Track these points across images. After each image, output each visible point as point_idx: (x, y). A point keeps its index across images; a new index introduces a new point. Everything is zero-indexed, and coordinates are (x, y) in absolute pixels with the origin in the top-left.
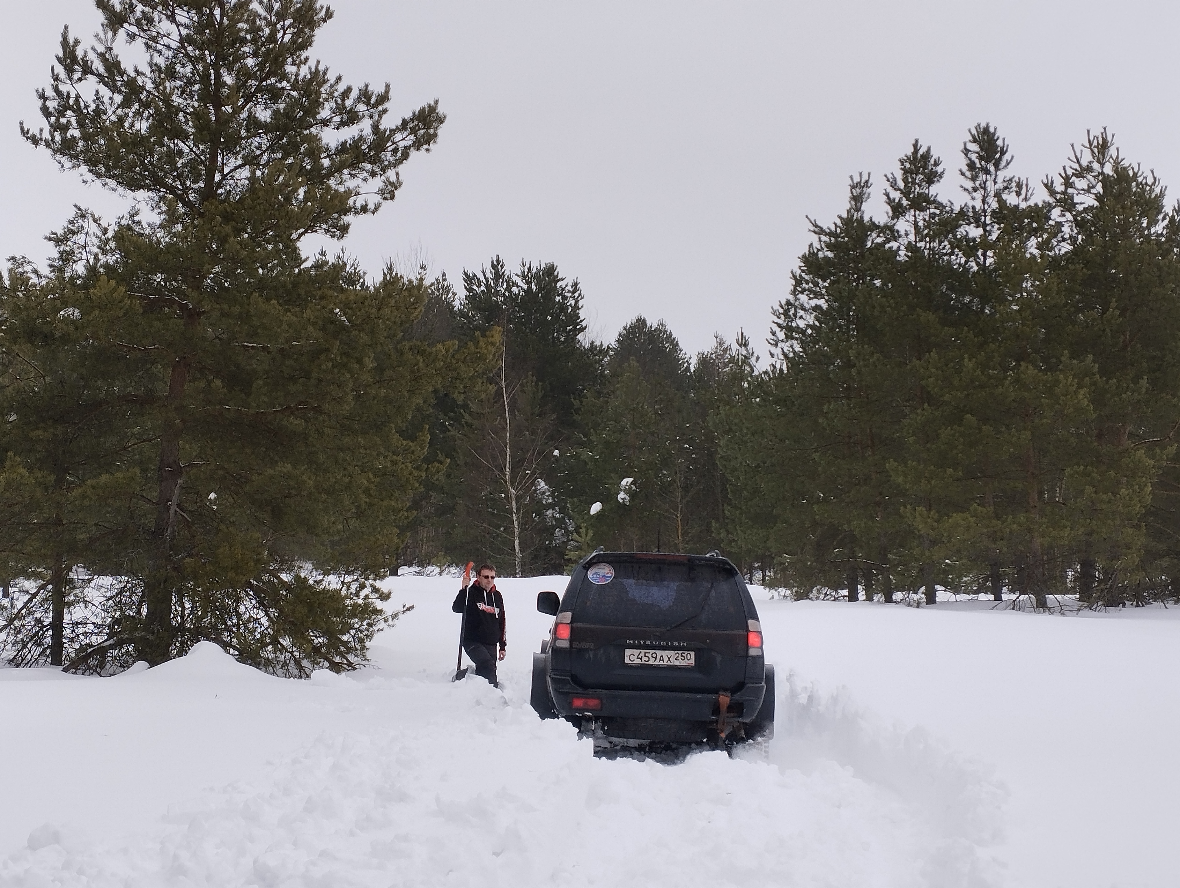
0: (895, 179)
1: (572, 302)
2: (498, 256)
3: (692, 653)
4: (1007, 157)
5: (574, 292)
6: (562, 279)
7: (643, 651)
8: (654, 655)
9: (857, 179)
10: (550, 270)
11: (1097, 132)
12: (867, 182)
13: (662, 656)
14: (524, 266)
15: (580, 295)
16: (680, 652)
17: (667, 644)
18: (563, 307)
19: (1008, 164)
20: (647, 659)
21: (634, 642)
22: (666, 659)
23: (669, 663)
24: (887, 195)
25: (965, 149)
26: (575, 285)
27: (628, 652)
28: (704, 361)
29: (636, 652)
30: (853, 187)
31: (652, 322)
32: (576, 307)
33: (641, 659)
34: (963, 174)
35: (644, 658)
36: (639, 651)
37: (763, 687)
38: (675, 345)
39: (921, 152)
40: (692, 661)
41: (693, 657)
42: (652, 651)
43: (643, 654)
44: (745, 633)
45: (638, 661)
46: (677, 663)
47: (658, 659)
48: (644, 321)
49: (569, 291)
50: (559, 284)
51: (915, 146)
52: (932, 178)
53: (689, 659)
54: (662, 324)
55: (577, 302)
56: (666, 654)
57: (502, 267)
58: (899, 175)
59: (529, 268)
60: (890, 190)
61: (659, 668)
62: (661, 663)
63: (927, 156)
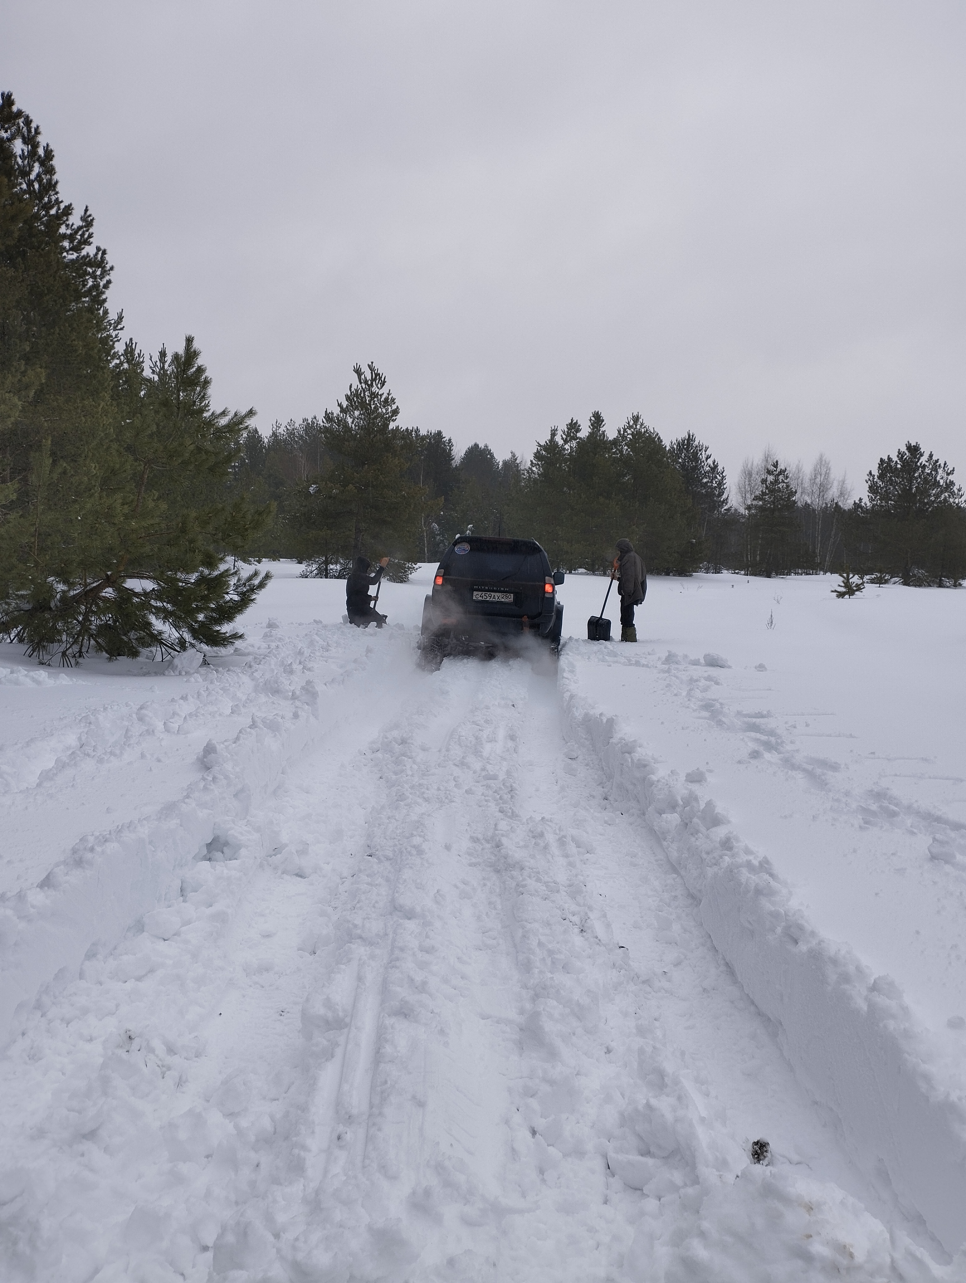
0: (564, 431)
1: (448, 448)
2: (417, 427)
3: (512, 595)
4: (603, 423)
5: (449, 443)
6: (444, 438)
7: (484, 593)
8: (490, 595)
9: (553, 428)
10: (440, 433)
11: (635, 414)
12: (556, 429)
13: (494, 596)
14: (428, 432)
15: (452, 444)
16: (505, 594)
17: (497, 589)
18: (445, 450)
19: (603, 426)
20: (486, 597)
21: (478, 587)
22: (497, 598)
23: (498, 600)
24: (562, 436)
25: (591, 419)
26: (450, 440)
27: (475, 593)
28: (505, 463)
29: (480, 593)
30: (552, 431)
31: (482, 446)
32: (450, 450)
33: (482, 597)
34: (590, 427)
35: (484, 597)
36: (481, 593)
37: (553, 615)
38: (492, 456)
39: (574, 422)
40: (512, 599)
41: (512, 597)
42: (489, 593)
43: (483, 595)
44: (543, 584)
45: (481, 598)
46: (503, 600)
47: (492, 598)
48: (478, 445)
49: (447, 443)
50: (443, 440)
51: (572, 420)
52: (578, 430)
53: (510, 598)
54: (486, 446)
55: (450, 448)
56: (497, 594)
57: (419, 432)
58: (566, 430)
59: (431, 433)
60: (563, 435)
61: (492, 603)
62: (494, 599)
63: (576, 423)
